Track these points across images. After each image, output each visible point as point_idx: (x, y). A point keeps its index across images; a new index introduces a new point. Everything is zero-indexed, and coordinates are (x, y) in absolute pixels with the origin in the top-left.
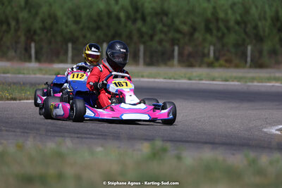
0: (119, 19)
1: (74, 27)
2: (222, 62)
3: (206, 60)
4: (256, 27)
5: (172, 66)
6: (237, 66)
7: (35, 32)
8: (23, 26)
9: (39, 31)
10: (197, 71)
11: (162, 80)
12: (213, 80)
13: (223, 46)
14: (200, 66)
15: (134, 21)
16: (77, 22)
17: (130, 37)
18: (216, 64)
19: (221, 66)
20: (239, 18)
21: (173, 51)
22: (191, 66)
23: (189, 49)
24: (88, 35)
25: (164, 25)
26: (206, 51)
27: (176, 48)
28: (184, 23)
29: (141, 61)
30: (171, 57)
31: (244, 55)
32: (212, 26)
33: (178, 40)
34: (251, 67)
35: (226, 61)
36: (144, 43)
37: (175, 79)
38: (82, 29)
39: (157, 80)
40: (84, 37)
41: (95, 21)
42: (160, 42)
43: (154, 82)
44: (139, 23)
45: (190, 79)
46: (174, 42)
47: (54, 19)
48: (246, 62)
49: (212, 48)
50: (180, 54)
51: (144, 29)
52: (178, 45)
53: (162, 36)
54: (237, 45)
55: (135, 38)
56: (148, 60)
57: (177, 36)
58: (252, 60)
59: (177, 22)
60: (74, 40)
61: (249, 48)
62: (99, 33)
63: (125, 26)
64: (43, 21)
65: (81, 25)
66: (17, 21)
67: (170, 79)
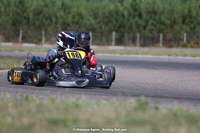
0: (123, 16)
1: (93, 21)
2: (192, 44)
3: (181, 43)
5: (159, 47)
7: (68, 25)
8: (60, 21)
9: (71, 24)
10: (175, 50)
11: (151, 56)
12: (186, 56)
13: (194, 33)
15: (134, 17)
16: (96, 18)
17: (130, 28)
18: (188, 45)
19: (192, 47)
21: (159, 37)
22: (171, 46)
23: (170, 36)
24: (103, 27)
25: (154, 20)
26: (181, 37)
27: (161, 35)
28: (168, 18)
29: (138, 44)
30: (158, 41)
33: (163, 30)
35: (195, 43)
36: (140, 32)
37: (159, 55)
38: (99, 23)
39: (148, 56)
40: (101, 28)
41: (107, 17)
42: (151, 31)
43: (146, 57)
44: (137, 19)
45: (169, 55)
46: (160, 31)
47: (81, 16)
49: (185, 35)
50: (164, 39)
51: (140, 22)
52: (163, 33)
53: (152, 27)
55: (134, 29)
56: (142, 43)
57: (162, 27)
59: (163, 18)
60: (93, 30)
62: (110, 25)
63: (128, 20)
64: (73, 17)
65: (98, 20)
66: (56, 17)
67: (156, 55)
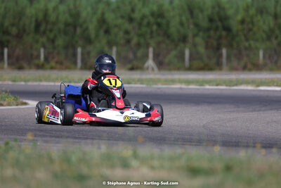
2: (53, 64)
3: (36, 62)
4: (87, 29)
6: (67, 68)
13: (54, 48)
14: (30, 68)
18: (48, 66)
20: (70, 20)
22: (21, 68)
31: (75, 55)
33: (8, 41)
34: (81, 68)
35: (57, 62)
46: (3, 45)
48: (75, 63)
52: (8, 47)
54: (66, 47)
57: (7, 38)
58: (83, 60)
61: (79, 50)
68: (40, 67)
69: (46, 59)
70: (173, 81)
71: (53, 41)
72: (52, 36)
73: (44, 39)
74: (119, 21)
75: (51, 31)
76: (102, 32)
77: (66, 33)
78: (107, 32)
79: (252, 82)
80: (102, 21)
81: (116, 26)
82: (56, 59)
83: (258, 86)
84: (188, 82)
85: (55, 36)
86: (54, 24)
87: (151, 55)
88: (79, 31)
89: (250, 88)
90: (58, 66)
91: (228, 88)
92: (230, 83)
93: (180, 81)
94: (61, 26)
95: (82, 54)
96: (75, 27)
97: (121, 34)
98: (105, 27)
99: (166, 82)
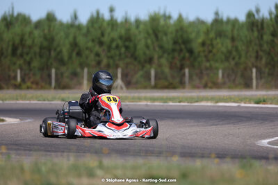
2: (29, 84)
4: (61, 52)
6: (42, 88)
13: (30, 70)
14: (8, 88)
18: (24, 86)
19: (28, 88)
20: (45, 44)
31: (50, 76)
32: (19, 52)
34: (55, 88)
35: (32, 83)
48: (50, 84)
49: (19, 72)
54: (41, 69)
58: (57, 80)
61: (53, 71)
68: (17, 87)
69: (23, 80)
70: (139, 99)
71: (29, 63)
72: (28, 58)
73: (20, 62)
74: (90, 44)
75: (27, 54)
76: (74, 54)
77: (41, 56)
78: (79, 54)
79: (212, 99)
80: (75, 44)
81: (87, 48)
82: (32, 80)
83: (217, 102)
84: (153, 100)
85: (31, 59)
86: (30, 47)
87: (119, 75)
88: (53, 54)
89: (209, 104)
90: (34, 86)
91: (189, 104)
92: (191, 100)
93: (146, 99)
94: (37, 49)
95: (56, 74)
96: (50, 50)
97: (92, 56)
98: (77, 50)
99: (134, 99)
